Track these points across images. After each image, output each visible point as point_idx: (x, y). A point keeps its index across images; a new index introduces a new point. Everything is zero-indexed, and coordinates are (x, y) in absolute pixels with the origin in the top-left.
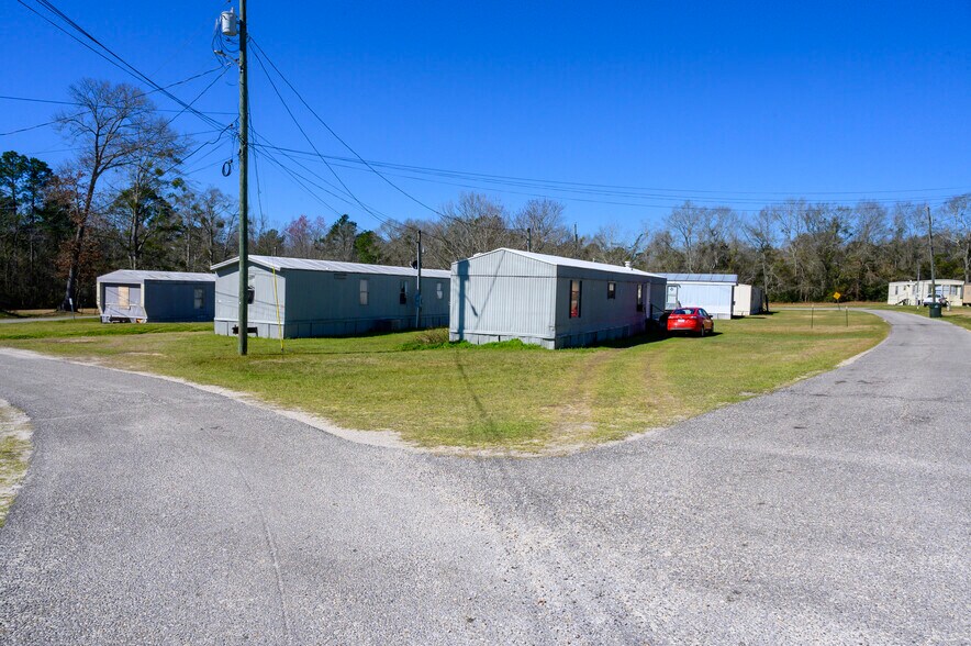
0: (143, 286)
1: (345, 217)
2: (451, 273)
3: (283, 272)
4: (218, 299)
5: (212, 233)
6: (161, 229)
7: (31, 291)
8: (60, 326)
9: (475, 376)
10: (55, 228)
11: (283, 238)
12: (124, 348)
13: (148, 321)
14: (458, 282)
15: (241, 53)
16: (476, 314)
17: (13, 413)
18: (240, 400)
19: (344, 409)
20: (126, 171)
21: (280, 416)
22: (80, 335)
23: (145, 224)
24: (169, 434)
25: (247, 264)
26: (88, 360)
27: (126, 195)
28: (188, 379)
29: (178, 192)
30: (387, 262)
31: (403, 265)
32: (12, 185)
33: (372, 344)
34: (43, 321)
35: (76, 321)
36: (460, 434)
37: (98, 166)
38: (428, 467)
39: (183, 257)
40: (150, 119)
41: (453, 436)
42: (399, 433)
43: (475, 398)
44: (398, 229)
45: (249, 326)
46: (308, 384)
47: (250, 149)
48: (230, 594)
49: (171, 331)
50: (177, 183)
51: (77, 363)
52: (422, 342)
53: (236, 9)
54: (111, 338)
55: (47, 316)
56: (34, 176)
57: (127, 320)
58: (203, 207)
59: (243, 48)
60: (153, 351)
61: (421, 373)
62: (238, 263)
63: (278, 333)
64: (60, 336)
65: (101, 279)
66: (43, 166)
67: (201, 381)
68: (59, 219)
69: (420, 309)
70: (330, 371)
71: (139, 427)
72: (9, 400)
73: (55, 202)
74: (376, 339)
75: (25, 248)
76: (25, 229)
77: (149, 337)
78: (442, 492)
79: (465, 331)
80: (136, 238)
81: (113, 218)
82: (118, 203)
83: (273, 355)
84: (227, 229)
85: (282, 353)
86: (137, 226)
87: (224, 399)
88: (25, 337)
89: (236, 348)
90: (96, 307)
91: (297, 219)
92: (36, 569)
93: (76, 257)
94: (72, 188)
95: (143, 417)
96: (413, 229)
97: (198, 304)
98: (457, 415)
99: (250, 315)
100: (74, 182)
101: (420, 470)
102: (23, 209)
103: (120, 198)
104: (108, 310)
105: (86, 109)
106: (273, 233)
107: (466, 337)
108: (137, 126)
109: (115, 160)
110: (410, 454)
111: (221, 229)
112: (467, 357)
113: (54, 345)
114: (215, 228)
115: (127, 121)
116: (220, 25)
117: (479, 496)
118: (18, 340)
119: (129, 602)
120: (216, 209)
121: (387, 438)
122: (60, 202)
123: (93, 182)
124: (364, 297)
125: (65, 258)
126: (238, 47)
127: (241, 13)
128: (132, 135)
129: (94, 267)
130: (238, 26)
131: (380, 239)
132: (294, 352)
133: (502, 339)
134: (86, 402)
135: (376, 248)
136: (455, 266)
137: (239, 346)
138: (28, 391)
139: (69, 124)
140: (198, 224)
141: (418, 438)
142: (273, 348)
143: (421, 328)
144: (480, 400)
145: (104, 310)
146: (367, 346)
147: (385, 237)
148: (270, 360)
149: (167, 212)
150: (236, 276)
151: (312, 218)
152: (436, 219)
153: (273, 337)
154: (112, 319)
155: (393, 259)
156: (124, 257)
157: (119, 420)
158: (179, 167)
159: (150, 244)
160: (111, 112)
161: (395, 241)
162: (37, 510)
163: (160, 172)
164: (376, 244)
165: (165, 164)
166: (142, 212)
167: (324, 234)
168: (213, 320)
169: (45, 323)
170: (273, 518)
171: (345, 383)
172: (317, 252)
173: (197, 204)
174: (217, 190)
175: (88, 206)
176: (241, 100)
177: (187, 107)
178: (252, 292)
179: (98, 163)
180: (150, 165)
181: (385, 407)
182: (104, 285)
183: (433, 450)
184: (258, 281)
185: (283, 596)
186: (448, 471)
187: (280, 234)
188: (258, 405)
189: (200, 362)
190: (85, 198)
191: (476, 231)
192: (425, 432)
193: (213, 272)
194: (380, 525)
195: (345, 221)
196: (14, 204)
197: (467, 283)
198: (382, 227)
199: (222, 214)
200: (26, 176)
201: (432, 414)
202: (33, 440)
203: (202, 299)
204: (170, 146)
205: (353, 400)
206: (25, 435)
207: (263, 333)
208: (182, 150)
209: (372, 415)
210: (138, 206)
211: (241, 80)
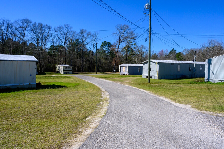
0: (128, 67)
1: (173, 49)
2: (206, 63)
3: (158, 63)
4: (143, 70)
5: (142, 55)
6: (131, 55)
7: (108, 68)
8: (113, 75)
9: (214, 92)
10: (112, 56)
11: (157, 55)
12: (124, 80)
13: (129, 74)
14: (208, 65)
15: (150, 13)
16: (214, 74)
17: (106, 92)
18: (149, 93)
19: (175, 98)
20: (125, 43)
21: (159, 98)
22: (116, 77)
23: (128, 54)
24: (134, 99)
25: (150, 61)
26: (118, 82)
27: (125, 48)
28: (137, 88)
29: (135, 46)
30: (185, 60)
31: (189, 61)
32: (105, 48)
33: (181, 81)
34: (109, 74)
35: (115, 74)
36: (210, 108)
37: (120, 42)
38: (201, 116)
39: (136, 61)
40: (130, 31)
41: (209, 109)
42: (191, 106)
43: (214, 98)
44: (189, 51)
45: (150, 76)
46: (165, 91)
47: (151, 35)
48: (151, 139)
49: (134, 77)
50: (135, 44)
51: (116, 83)
52: (196, 81)
53: (149, 3)
54: (122, 78)
55: (110, 73)
56: (108, 45)
57: (125, 74)
58: (140, 49)
59: (150, 11)
60: (130, 81)
61: (196, 90)
62: (148, 61)
63: (157, 78)
64: (113, 77)
65: (120, 66)
66: (110, 43)
67: (140, 88)
68: (113, 54)
69: (195, 72)
70: (170, 88)
71: (128, 97)
72: (105, 90)
73: (112, 50)
74: (182, 80)
75: (107, 60)
76: (107, 56)
77: (129, 78)
78: (206, 124)
79: (210, 79)
80: (126, 57)
81: (122, 53)
82: (123, 50)
83: (156, 83)
84: (145, 54)
85: (158, 83)
86: (127, 54)
87: (146, 93)
88: (107, 77)
89: (147, 81)
90: (119, 71)
91: (161, 50)
92: (112, 124)
93: (116, 61)
94: (115, 47)
95: (129, 95)
96: (193, 51)
97: (139, 71)
98: (209, 102)
99: (151, 73)
100: (115, 46)
101: (199, 117)
102: (107, 52)
103: (123, 49)
104: (121, 72)
105: (118, 31)
106: (155, 54)
107: (210, 81)
108: (127, 33)
109: (123, 41)
110: (195, 112)
111: (143, 54)
112: (210, 86)
113: (112, 79)
114: (142, 54)
115: (125, 32)
116: (145, 7)
117: (220, 127)
118: (106, 78)
119: (129, 135)
120: (143, 49)
121: (188, 107)
122: (113, 50)
123: (119, 46)
124: (179, 69)
125: (114, 62)
126: (149, 11)
127: (150, 3)
128: (126, 35)
129: (119, 63)
130: (149, 7)
131: (183, 54)
132: (161, 83)
133: (223, 82)
134: (119, 91)
135: (181, 57)
136: (207, 61)
137: (148, 81)
138: (108, 88)
139: (115, 34)
140: (139, 53)
141: (197, 108)
142: (156, 81)
143: (195, 78)
144: (216, 99)
145: (120, 72)
146: (180, 82)
147: (184, 53)
148: (155, 84)
149: (133, 51)
150: (148, 64)
151: (165, 50)
152: (200, 48)
153: (155, 79)
154: (122, 74)
155: (187, 59)
156: (124, 61)
157: (125, 95)
158: (135, 41)
159: (129, 58)
160: (122, 31)
161: (187, 54)
162: (111, 112)
163: (131, 42)
164: (182, 56)
165: (132, 40)
166: (127, 51)
167: (168, 54)
168: (142, 75)
169: (110, 75)
170: (159, 123)
171: (175, 91)
172: (166, 58)
173: (139, 49)
174: (143, 45)
175: (118, 51)
176: (150, 24)
177: (138, 27)
178: (151, 68)
179: (120, 41)
180: (129, 41)
181: (186, 98)
182: (121, 67)
183: (202, 112)
184: (152, 65)
185: (164, 143)
186: (208, 118)
187: (157, 54)
188: (153, 95)
189: (140, 84)
190: (117, 49)
191: (213, 50)
192: (199, 106)
193: (142, 64)
194: (188, 130)
195: (173, 50)
196: (105, 51)
197: (211, 65)
198: (184, 51)
199: (144, 50)
200: (107, 46)
201: (201, 102)
202: (110, 98)
203: (140, 70)
204: (133, 36)
205: (177, 96)
206: (108, 97)
207: (153, 78)
208: (136, 37)
209: (183, 100)
210: (127, 50)
211: (150, 19)
